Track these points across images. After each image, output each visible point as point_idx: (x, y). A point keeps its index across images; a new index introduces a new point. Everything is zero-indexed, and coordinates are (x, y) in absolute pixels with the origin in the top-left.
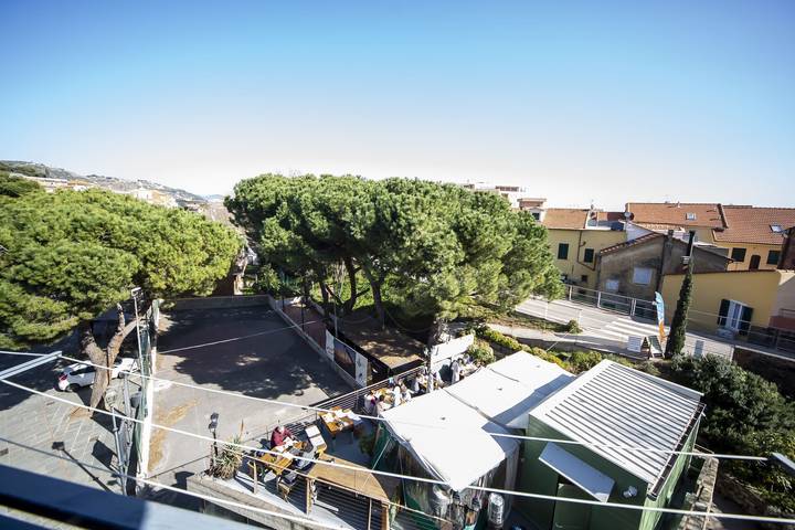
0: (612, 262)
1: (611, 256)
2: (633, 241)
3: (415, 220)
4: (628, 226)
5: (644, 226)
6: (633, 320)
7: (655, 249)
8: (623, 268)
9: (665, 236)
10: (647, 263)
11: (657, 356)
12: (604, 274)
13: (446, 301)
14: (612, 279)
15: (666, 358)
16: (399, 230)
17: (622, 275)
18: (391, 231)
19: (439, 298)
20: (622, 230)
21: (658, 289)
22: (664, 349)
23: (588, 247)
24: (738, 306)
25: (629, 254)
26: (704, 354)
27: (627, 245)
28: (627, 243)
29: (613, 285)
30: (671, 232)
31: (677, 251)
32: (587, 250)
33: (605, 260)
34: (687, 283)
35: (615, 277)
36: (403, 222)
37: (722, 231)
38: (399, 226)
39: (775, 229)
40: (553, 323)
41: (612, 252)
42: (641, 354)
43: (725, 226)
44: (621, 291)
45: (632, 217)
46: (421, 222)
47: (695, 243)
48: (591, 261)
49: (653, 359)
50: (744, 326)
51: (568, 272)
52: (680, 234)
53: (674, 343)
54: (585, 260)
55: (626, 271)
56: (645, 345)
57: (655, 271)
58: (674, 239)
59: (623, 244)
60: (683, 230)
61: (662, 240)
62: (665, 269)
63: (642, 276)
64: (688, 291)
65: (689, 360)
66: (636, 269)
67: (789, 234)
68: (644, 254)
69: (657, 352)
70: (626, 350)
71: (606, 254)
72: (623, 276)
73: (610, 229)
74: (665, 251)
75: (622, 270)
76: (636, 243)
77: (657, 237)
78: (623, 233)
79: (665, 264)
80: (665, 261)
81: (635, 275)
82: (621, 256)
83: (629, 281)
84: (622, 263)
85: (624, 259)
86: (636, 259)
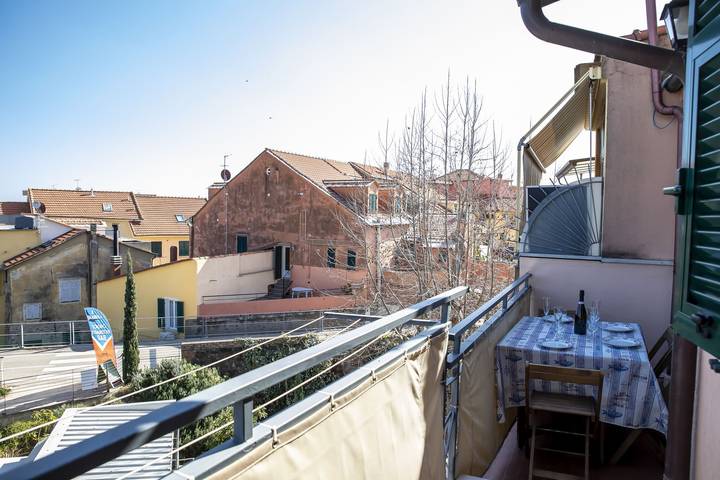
0: (25, 277)
1: (23, 268)
2: (50, 243)
4: (40, 222)
5: (58, 220)
6: (74, 350)
7: (78, 250)
8: (43, 284)
9: (88, 233)
10: (72, 272)
11: (117, 383)
12: (15, 298)
14: (31, 302)
15: (126, 383)
17: (43, 294)
20: (31, 228)
21: (90, 302)
22: (121, 374)
24: (171, 302)
25: (49, 262)
26: (159, 362)
27: (43, 249)
28: (43, 246)
29: (33, 311)
30: (94, 227)
31: (104, 251)
33: (16, 275)
34: (130, 285)
35: (35, 298)
37: (138, 223)
39: (179, 219)
41: (24, 262)
42: (99, 390)
43: (140, 217)
44: (47, 317)
45: (42, 209)
47: (120, 240)
49: (114, 390)
50: (180, 322)
52: (103, 229)
53: (129, 361)
55: (48, 287)
56: (102, 376)
57: (84, 280)
58: (98, 236)
59: (35, 249)
60: (105, 224)
61: (85, 238)
62: (95, 275)
63: (68, 290)
64: (132, 294)
65: (148, 376)
66: (60, 282)
67: (192, 222)
68: (66, 259)
69: (115, 378)
70: (80, 392)
71: (15, 266)
72: (46, 295)
73: (13, 227)
74: (91, 252)
75: (42, 286)
76: (54, 245)
77: (79, 235)
78: (34, 232)
79: (93, 269)
80: (93, 265)
81: (60, 290)
82: (39, 266)
83: (56, 301)
84: (40, 276)
85: (42, 270)
86: (58, 267)
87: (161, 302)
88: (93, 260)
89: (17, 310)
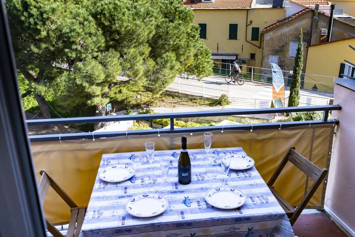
0: (272, 39)
1: (271, 33)
2: (289, 17)
3: (47, 8)
4: (287, 3)
7: (305, 23)
8: (281, 44)
9: (313, 11)
12: (267, 50)
13: (94, 87)
14: (273, 54)
16: (31, 20)
17: (280, 50)
18: (23, 22)
19: (86, 85)
20: (281, 7)
23: (254, 25)
25: (286, 30)
27: (284, 22)
28: (285, 19)
30: (317, 7)
32: (253, 29)
33: (267, 37)
34: (299, 52)
35: (275, 52)
36: (34, 11)
38: (31, 15)
40: (208, 99)
41: (273, 29)
46: (53, 10)
47: (335, 16)
48: (257, 40)
51: (239, 52)
54: (253, 39)
55: (283, 46)
58: (319, 13)
59: (282, 21)
61: (310, 14)
62: (313, 41)
66: (291, 44)
71: (268, 31)
72: (282, 51)
73: (271, 6)
74: (314, 25)
75: (280, 45)
76: (290, 19)
77: (307, 12)
78: (282, 10)
79: (313, 37)
80: (313, 34)
81: (290, 49)
82: (280, 33)
83: (287, 56)
84: (280, 39)
85: (281, 35)
86: (291, 34)
87: (342, 66)
88: (313, 31)
89: (266, 58)
